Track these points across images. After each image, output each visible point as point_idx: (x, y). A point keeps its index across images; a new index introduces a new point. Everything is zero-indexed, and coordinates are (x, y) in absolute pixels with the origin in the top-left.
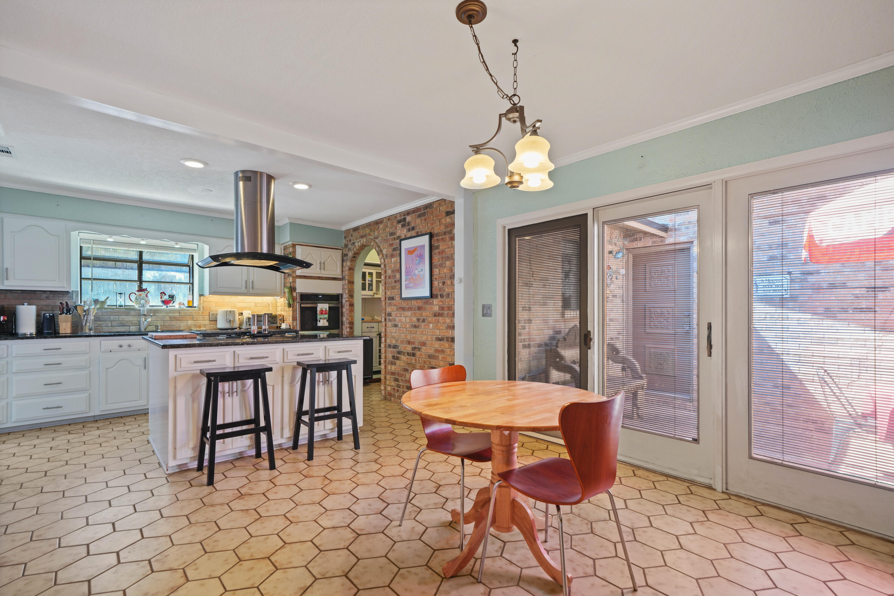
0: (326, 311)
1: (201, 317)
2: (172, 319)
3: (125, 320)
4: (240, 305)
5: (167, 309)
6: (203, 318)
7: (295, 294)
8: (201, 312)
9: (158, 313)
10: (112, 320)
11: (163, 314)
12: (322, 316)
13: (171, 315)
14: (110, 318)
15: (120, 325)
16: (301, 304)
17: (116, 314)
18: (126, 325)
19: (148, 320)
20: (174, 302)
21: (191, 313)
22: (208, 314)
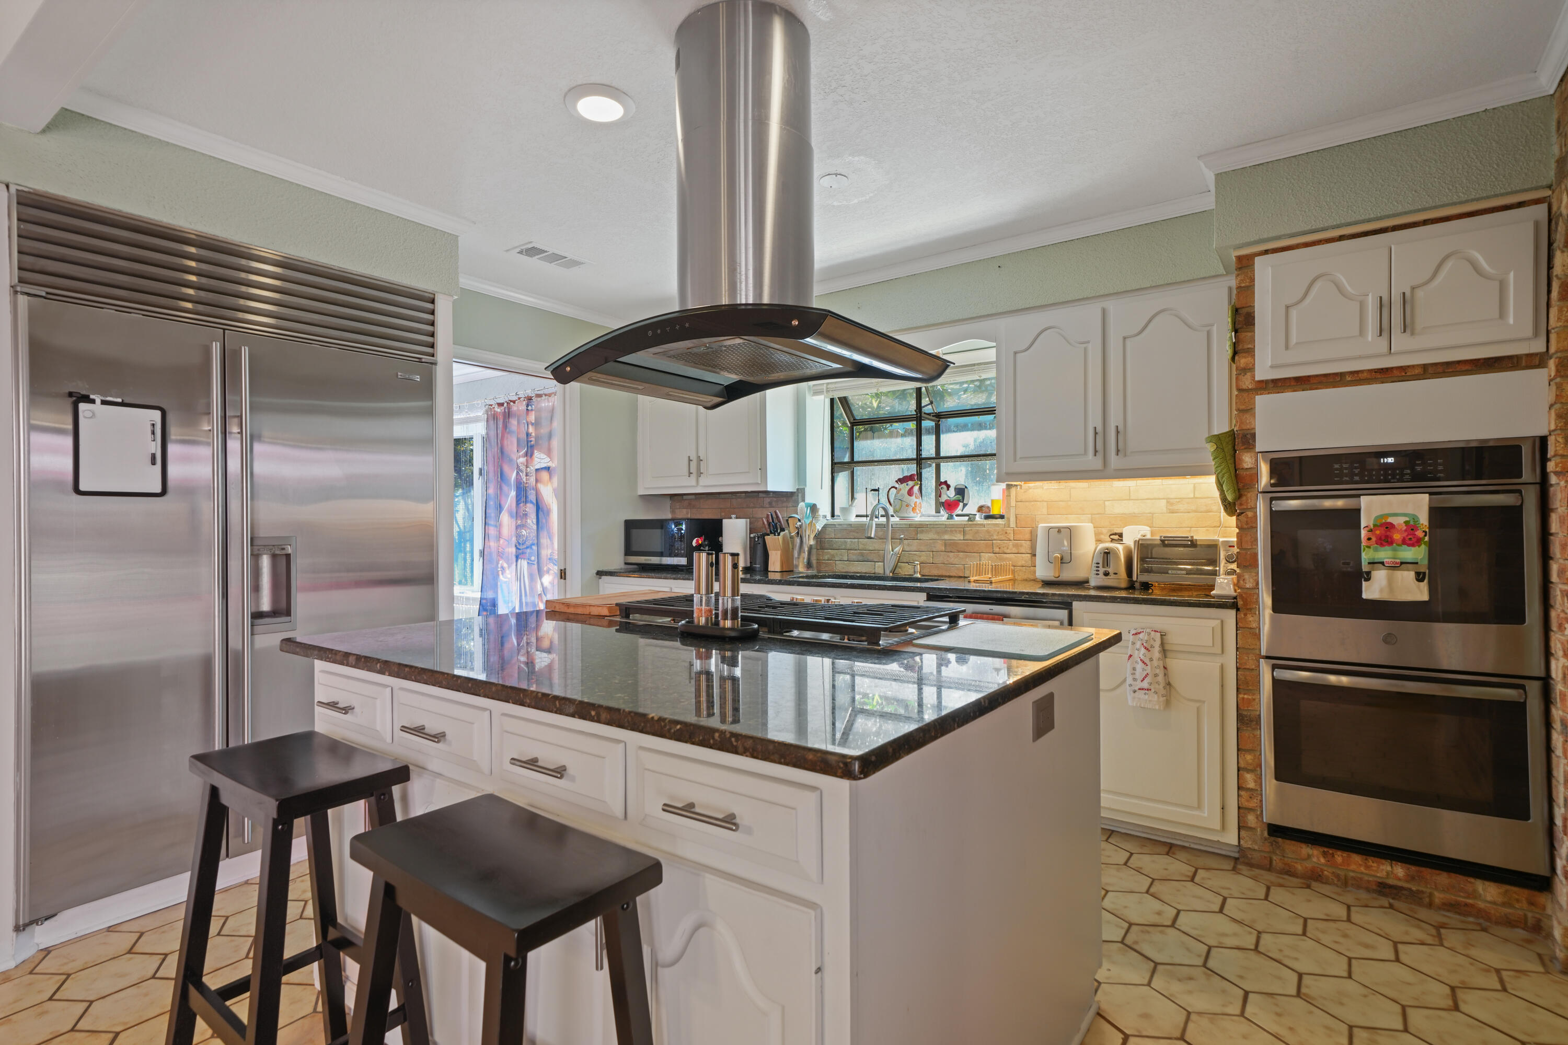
0: (1411, 528)
1: (1011, 543)
2: (951, 547)
3: (867, 547)
4: (1119, 508)
5: (951, 522)
6: (1016, 546)
7: (1247, 460)
8: (1010, 531)
9: (922, 532)
10: (848, 546)
11: (931, 535)
12: (1384, 554)
13: (946, 537)
14: (846, 542)
15: (861, 558)
16: (1272, 499)
17: (856, 534)
18: (870, 558)
19: (897, 549)
20: (965, 505)
21: (988, 532)
22: (1028, 536)
